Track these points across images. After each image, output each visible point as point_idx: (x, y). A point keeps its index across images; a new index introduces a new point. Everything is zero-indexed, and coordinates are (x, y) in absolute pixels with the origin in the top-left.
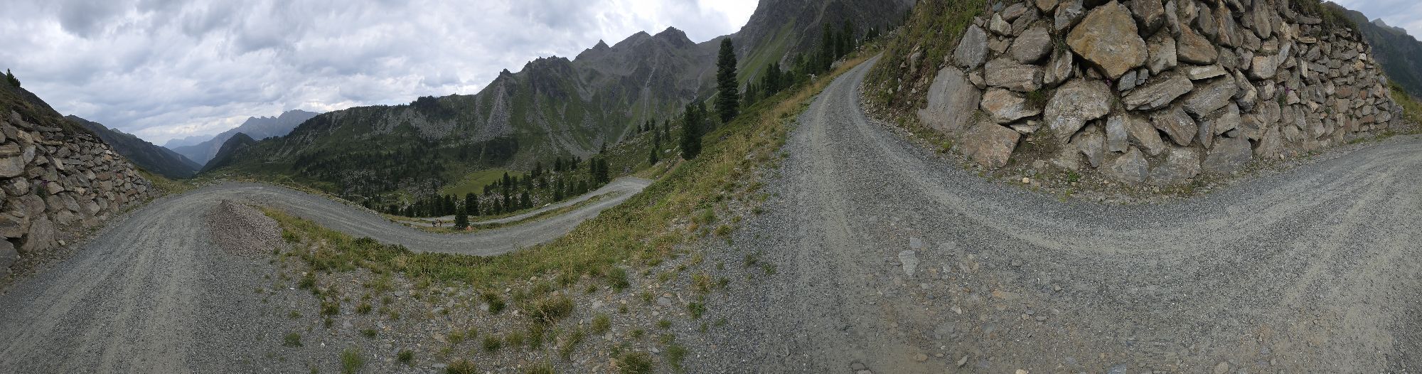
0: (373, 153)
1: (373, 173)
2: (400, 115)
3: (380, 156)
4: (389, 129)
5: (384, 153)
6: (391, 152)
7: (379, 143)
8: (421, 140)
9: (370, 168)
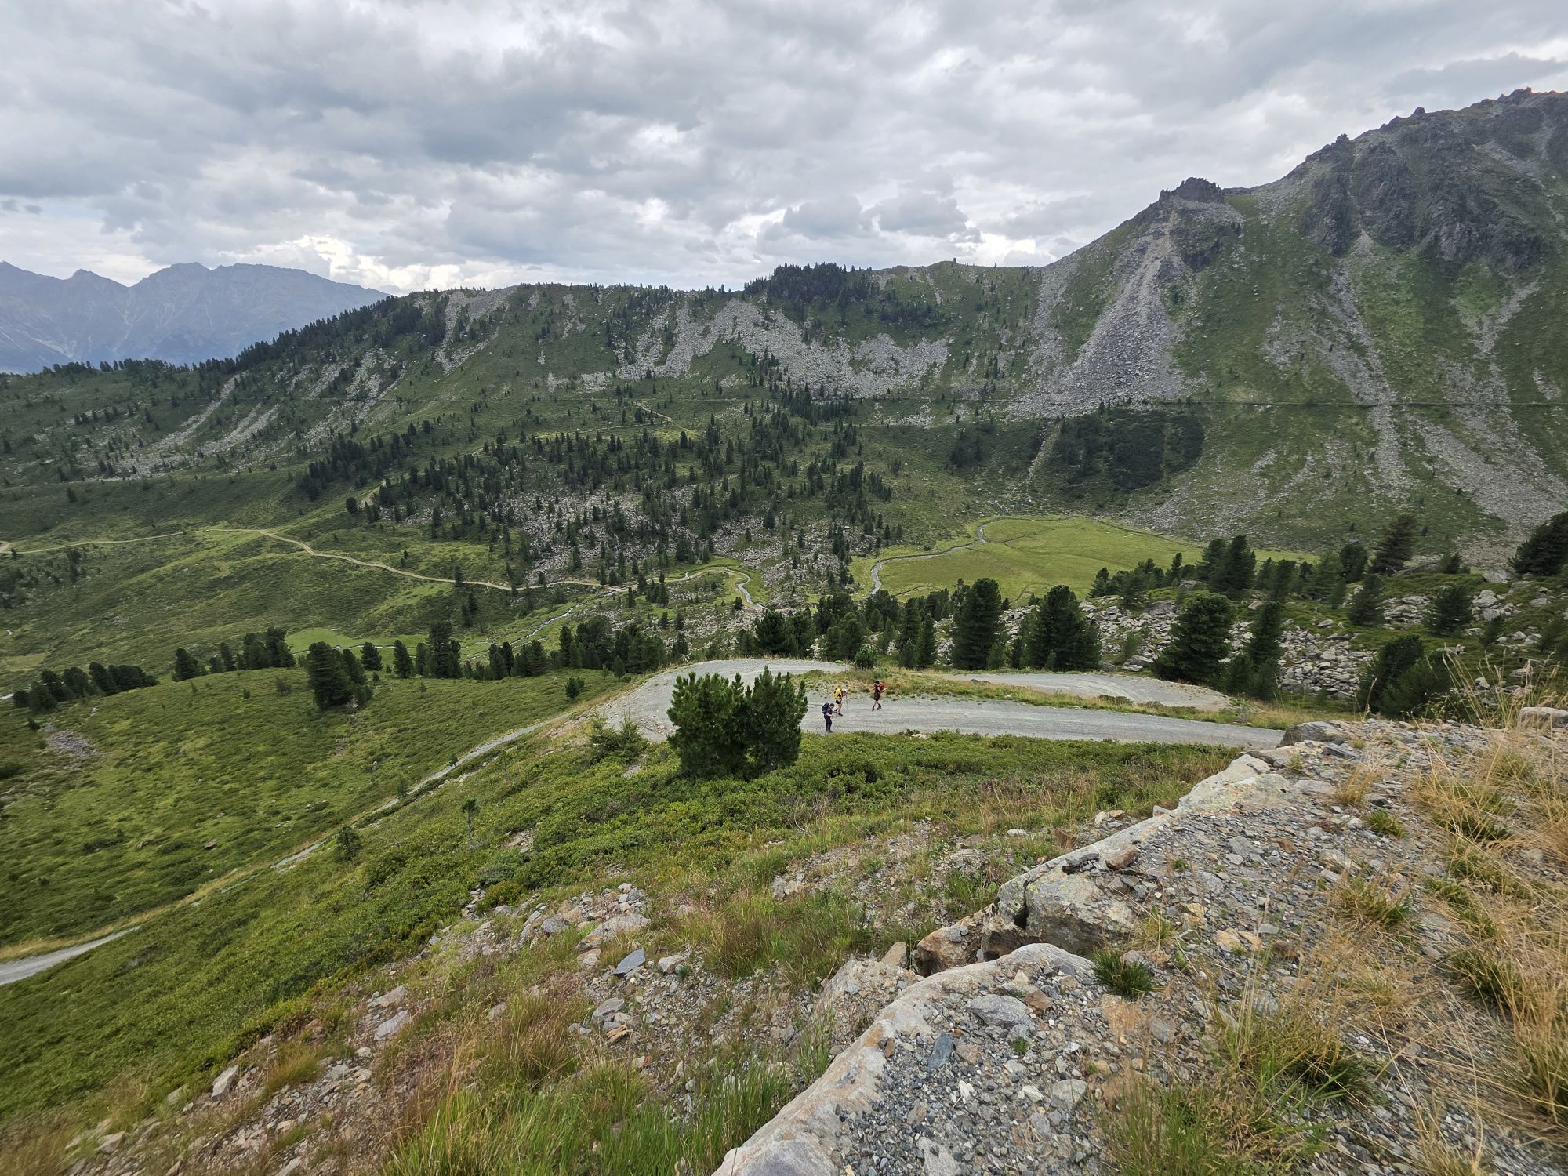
0: (627, 437)
1: (629, 504)
2: (711, 318)
3: (654, 447)
4: (680, 361)
5: (667, 437)
6: (691, 434)
7: (644, 405)
8: (787, 399)
9: (619, 488)
